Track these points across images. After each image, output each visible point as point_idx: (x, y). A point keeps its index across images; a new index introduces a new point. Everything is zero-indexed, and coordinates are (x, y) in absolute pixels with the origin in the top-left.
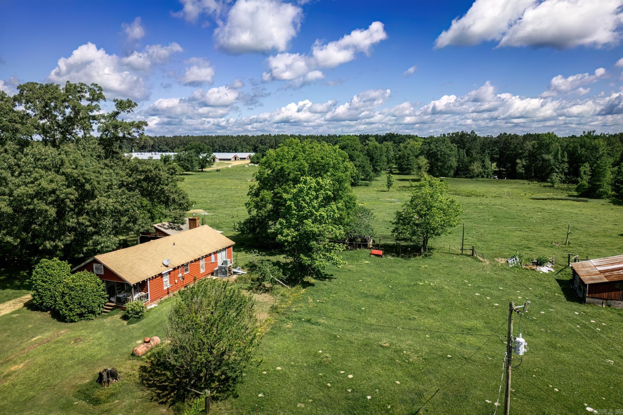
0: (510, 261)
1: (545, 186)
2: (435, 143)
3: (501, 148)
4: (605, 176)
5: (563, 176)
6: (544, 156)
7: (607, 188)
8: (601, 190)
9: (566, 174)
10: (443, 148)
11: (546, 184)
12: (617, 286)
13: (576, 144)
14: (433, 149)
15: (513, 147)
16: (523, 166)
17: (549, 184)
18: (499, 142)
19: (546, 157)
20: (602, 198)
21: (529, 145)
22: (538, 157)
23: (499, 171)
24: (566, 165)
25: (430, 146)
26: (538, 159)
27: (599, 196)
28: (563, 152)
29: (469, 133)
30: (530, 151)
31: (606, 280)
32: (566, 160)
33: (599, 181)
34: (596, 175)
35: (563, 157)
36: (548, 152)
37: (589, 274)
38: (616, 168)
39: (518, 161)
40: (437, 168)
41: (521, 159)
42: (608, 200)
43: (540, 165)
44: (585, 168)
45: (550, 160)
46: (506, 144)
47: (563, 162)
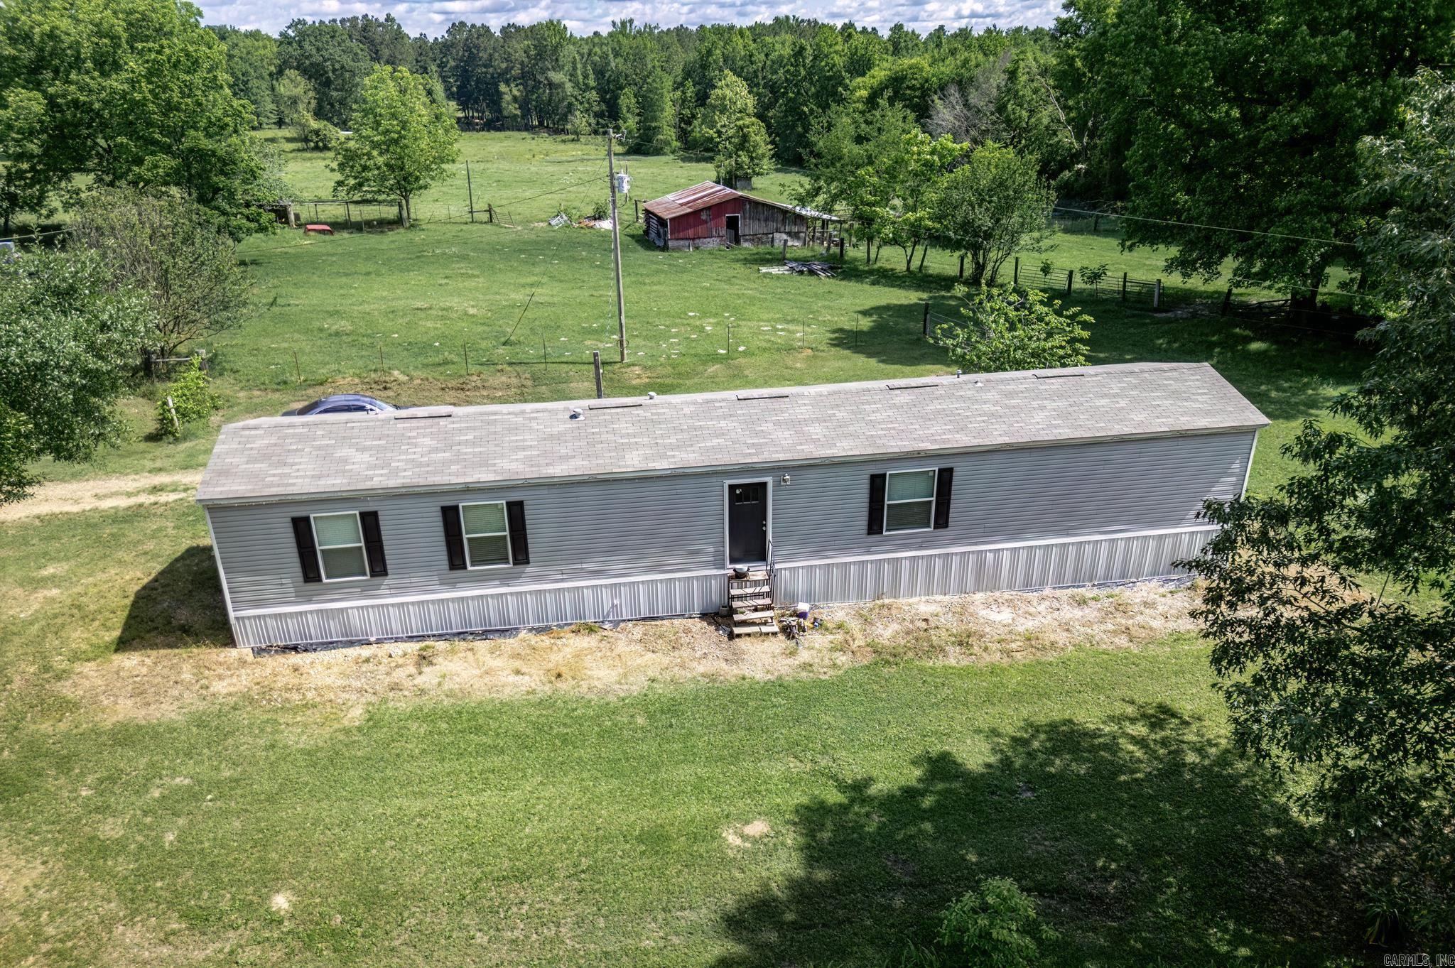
0: (553, 223)
1: (564, 141)
2: (312, 39)
3: (461, 60)
4: (663, 110)
5: (592, 121)
6: (551, 74)
7: (668, 133)
8: (660, 137)
9: (597, 115)
10: (334, 51)
11: (564, 137)
12: (704, 217)
13: (605, 48)
14: (311, 56)
15: (485, 56)
16: (515, 99)
17: (571, 137)
18: (453, 45)
19: (556, 77)
20: (664, 154)
21: (519, 49)
22: (540, 78)
23: (466, 118)
24: (593, 95)
25: (301, 47)
26: (540, 82)
27: (658, 152)
28: (585, 66)
29: (382, 19)
30: (522, 63)
31: (690, 210)
32: (592, 83)
33: (655, 119)
34: (647, 107)
35: (586, 77)
36: (557, 67)
37: (667, 209)
38: (679, 93)
39: (503, 88)
40: (332, 105)
41: (507, 82)
42: (672, 156)
43: (545, 98)
44: (627, 100)
45: (563, 83)
46: (469, 49)
47: (588, 88)
